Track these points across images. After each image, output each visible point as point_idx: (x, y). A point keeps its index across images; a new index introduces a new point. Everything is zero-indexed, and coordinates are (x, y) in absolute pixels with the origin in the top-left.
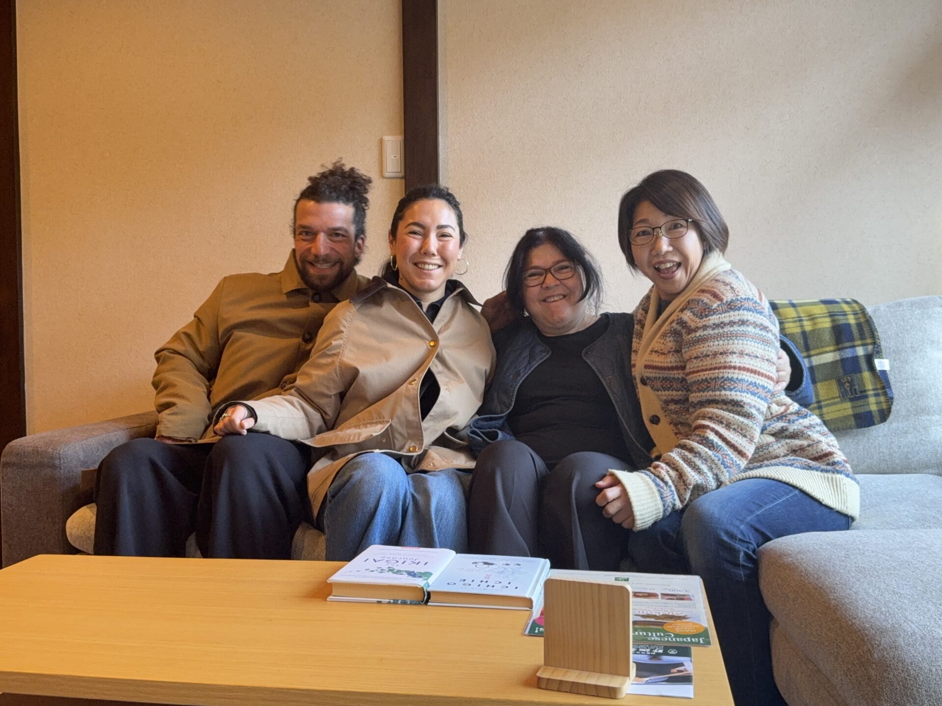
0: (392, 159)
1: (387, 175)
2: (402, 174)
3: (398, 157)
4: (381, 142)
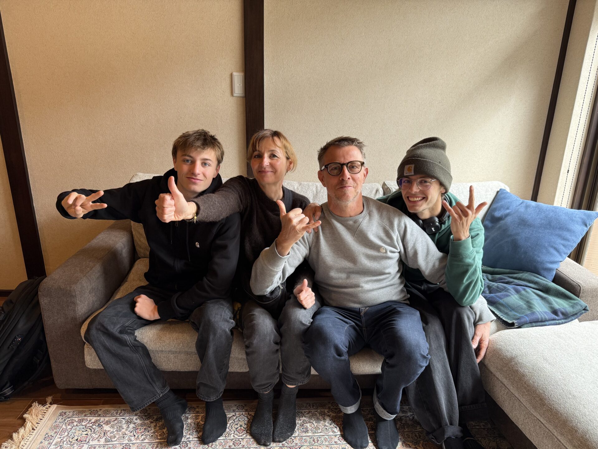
1: (235, 95)
2: (243, 95)
3: (241, 85)
4: (231, 75)
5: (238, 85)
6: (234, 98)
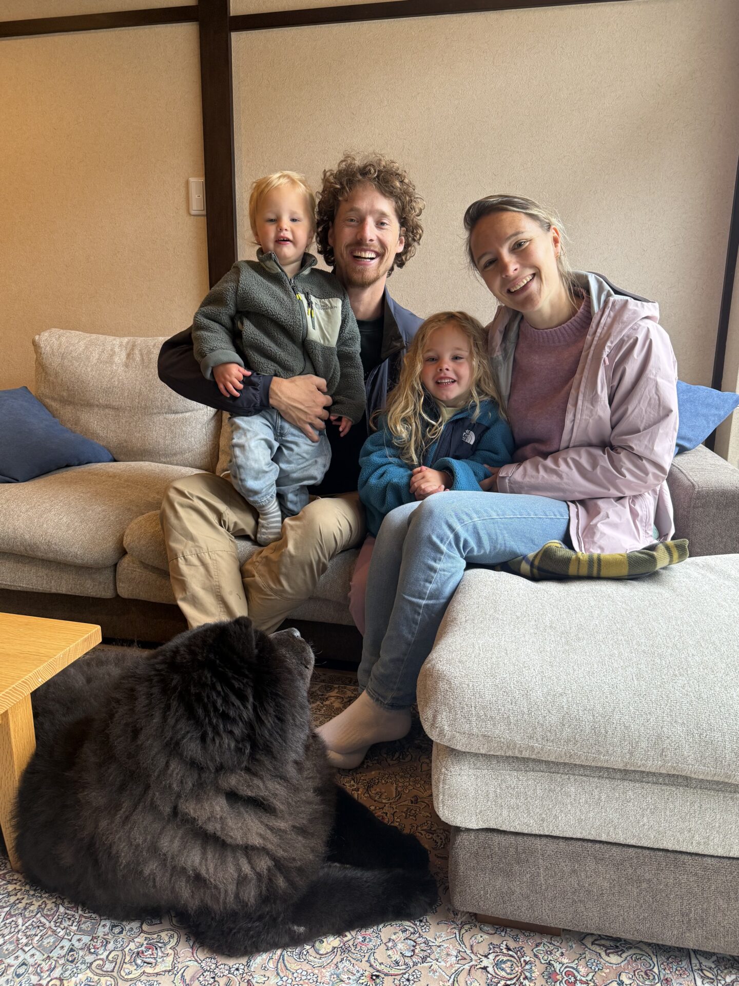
0: (196, 199)
1: (193, 212)
2: (204, 213)
3: (201, 196)
4: (187, 183)
6: (192, 217)
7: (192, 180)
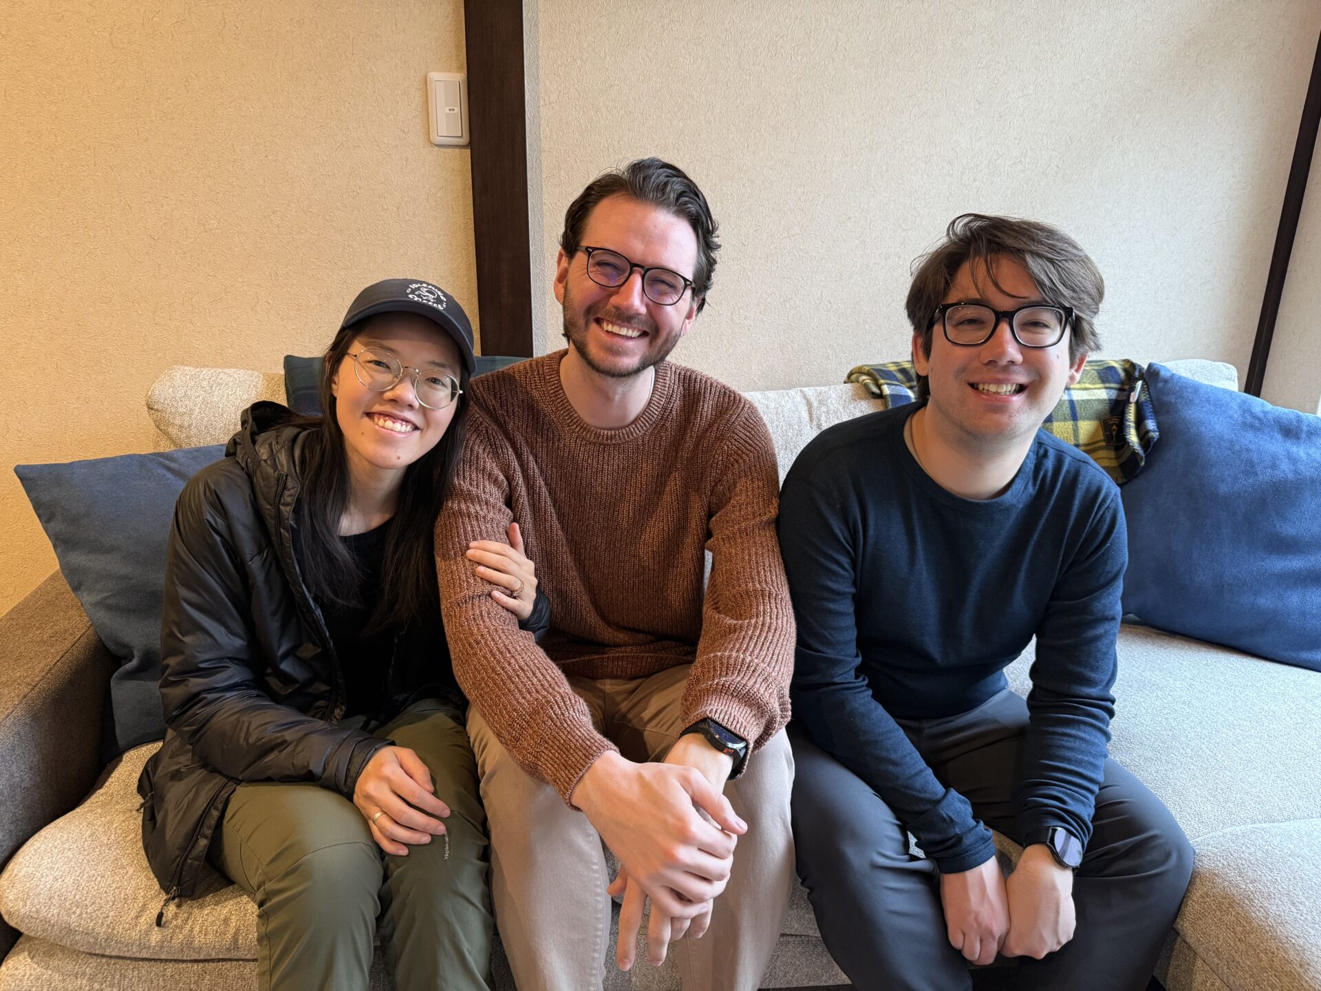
0: (446, 114)
1: (438, 140)
2: (465, 140)
3: (457, 110)
4: (425, 81)
5: (448, 112)
6: (437, 148)
7: (434, 76)
